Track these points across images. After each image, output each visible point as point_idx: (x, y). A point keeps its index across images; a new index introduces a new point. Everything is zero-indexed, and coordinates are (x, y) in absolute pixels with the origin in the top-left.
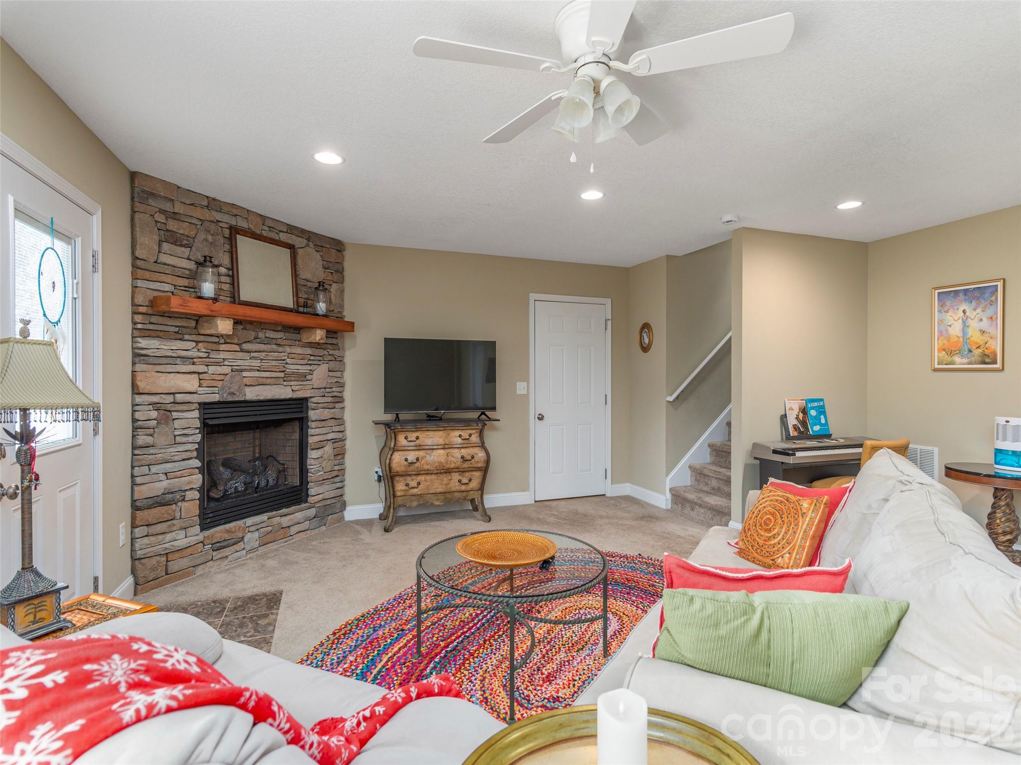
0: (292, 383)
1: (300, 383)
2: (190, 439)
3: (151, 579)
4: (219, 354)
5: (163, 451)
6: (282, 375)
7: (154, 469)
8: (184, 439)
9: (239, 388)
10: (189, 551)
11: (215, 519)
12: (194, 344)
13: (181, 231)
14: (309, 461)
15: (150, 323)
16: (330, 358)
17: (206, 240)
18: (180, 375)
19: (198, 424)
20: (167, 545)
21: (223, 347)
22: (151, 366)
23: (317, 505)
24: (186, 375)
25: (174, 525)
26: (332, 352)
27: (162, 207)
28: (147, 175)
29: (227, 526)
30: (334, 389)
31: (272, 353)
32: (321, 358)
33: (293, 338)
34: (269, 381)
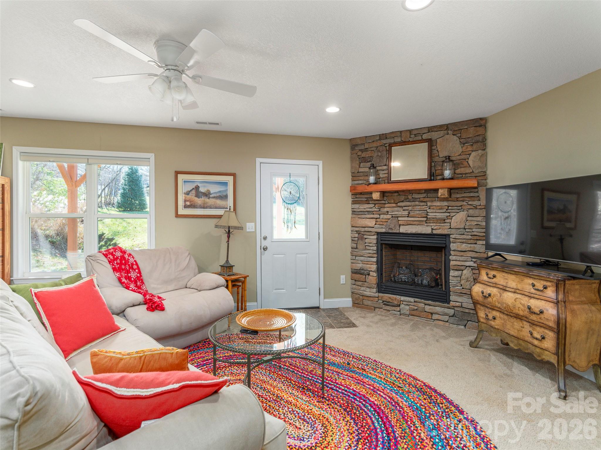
0: (432, 224)
1: (438, 224)
2: (372, 248)
3: (356, 303)
4: (384, 209)
5: (361, 251)
6: (425, 219)
7: (357, 258)
8: (369, 248)
9: (395, 226)
10: (371, 299)
11: (386, 290)
12: (373, 205)
13: (367, 156)
14: (451, 278)
15: (356, 198)
16: (469, 207)
17: (378, 156)
18: (368, 219)
19: (375, 242)
20: (361, 292)
21: (386, 205)
22: (357, 216)
23: (456, 309)
24: (370, 219)
25: (364, 284)
26: (470, 203)
27: (360, 149)
28: (354, 138)
29: (390, 295)
30: (473, 230)
31: (417, 207)
32: (460, 208)
33: (434, 196)
34: (415, 223)
